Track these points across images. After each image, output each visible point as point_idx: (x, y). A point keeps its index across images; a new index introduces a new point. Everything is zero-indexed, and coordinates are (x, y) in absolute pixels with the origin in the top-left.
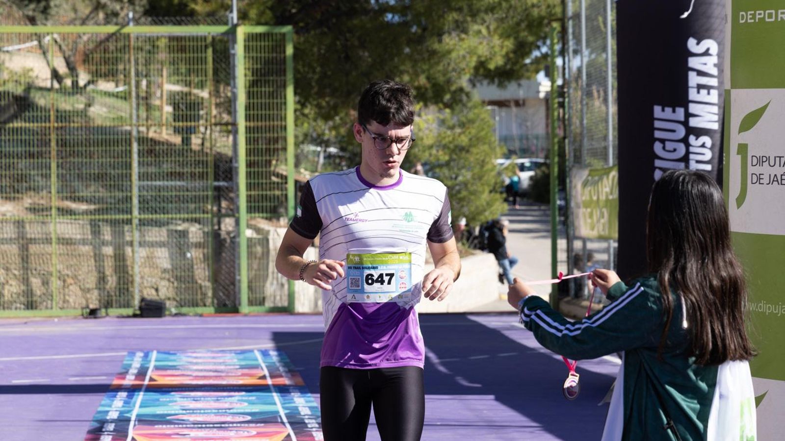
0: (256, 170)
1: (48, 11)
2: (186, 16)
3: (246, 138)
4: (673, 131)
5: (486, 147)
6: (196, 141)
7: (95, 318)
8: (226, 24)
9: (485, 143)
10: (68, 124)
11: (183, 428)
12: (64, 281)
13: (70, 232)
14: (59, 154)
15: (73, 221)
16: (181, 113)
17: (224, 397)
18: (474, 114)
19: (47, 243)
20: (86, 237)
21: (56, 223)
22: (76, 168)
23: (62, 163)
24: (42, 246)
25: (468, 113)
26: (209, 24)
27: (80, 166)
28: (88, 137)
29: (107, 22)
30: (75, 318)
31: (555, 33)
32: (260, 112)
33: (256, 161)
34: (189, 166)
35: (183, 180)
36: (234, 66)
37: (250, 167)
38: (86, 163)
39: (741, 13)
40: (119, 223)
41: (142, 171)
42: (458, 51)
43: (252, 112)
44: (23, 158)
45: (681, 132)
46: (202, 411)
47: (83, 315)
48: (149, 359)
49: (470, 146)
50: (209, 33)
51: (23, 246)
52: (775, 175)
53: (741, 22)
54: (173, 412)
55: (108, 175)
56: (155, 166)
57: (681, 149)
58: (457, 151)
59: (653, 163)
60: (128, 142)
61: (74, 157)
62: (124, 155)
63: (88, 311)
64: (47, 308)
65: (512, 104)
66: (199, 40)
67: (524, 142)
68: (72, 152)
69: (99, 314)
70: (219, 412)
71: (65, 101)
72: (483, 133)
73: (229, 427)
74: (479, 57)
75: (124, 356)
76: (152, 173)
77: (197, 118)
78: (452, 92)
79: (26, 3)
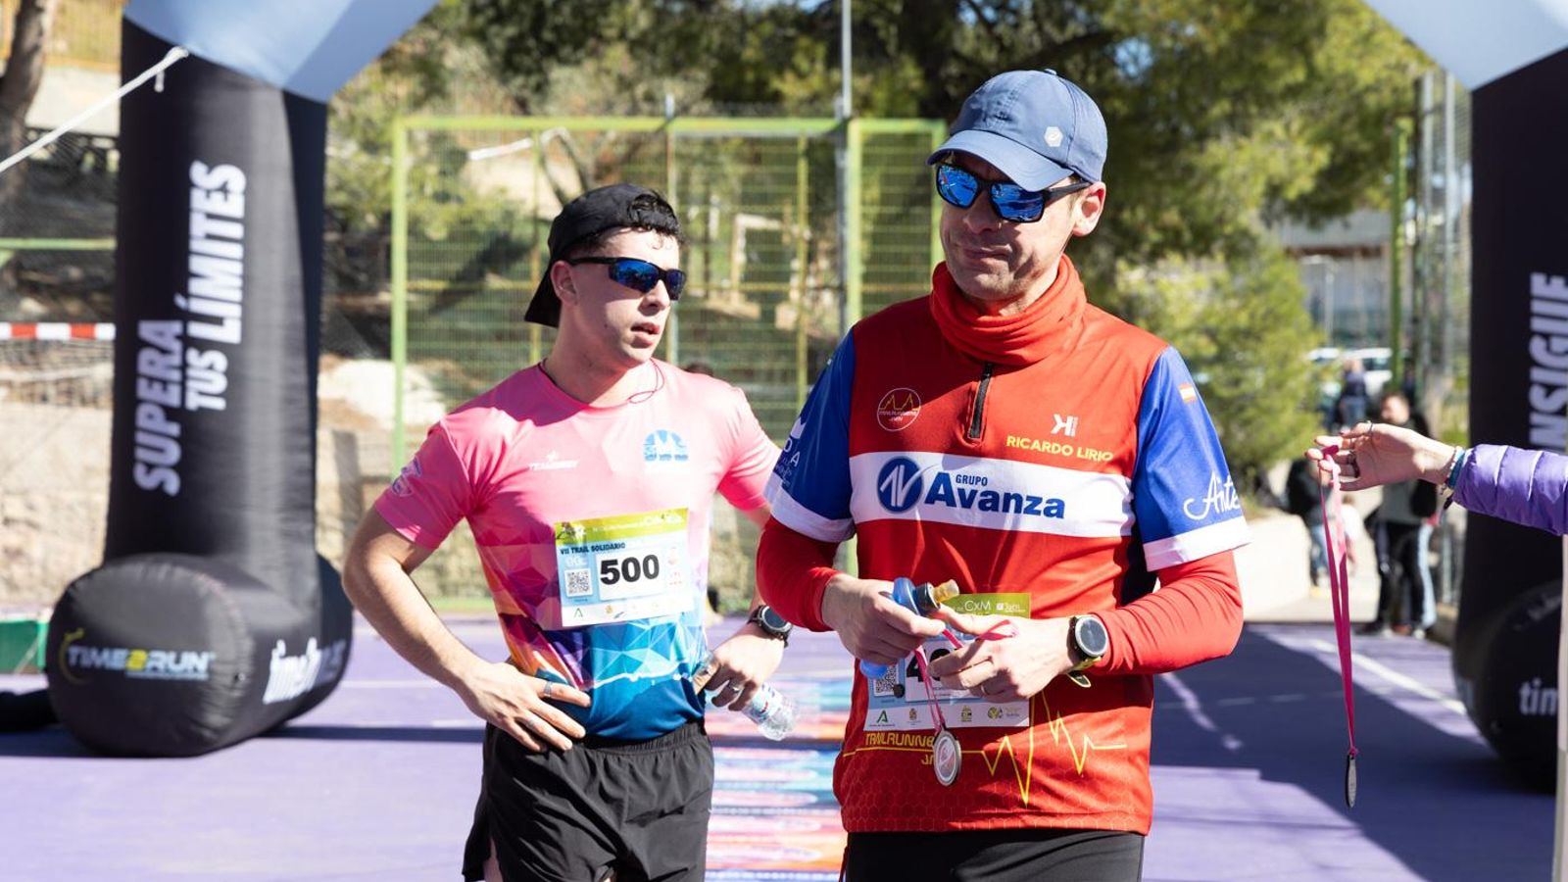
1: (548, 89)
2: (766, 101)
4: (1564, 319)
5: (1289, 332)
6: (785, 317)
8: (831, 115)
9: (1288, 325)
16: (753, 267)
17: (781, 761)
18: (1272, 273)
25: (1259, 270)
26: (802, 116)
29: (634, 111)
31: (1402, 138)
32: (886, 268)
34: (763, 358)
36: (843, 189)
42: (1233, 166)
43: (873, 268)
44: (486, 340)
50: (803, 132)
58: (1240, 338)
59: (1528, 374)
65: (1356, 253)
66: (785, 143)
67: (1374, 318)
72: (1284, 309)
74: (1271, 178)
77: (784, 277)
78: (1228, 237)
79: (509, 74)
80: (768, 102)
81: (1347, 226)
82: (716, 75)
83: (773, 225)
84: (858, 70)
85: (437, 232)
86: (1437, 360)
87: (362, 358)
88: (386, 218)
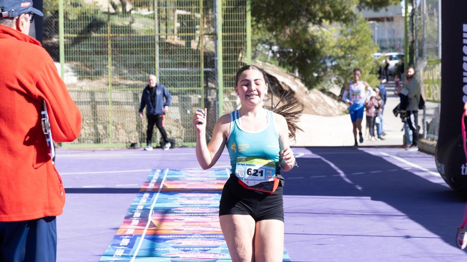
0: (229, 61)
3: (223, 42)
5: (367, 47)
6: (194, 45)
7: (134, 148)
9: (366, 44)
10: (118, 35)
11: (180, 216)
12: (116, 127)
13: (119, 98)
14: (113, 53)
15: (121, 92)
16: (184, 27)
17: (206, 197)
18: (360, 27)
19: (106, 104)
20: (129, 101)
21: (111, 93)
22: (123, 60)
23: (115, 58)
24: (103, 106)
25: (356, 26)
27: (125, 59)
28: (130, 42)
30: (122, 148)
32: (231, 27)
33: (229, 56)
34: (189, 59)
35: (186, 67)
37: (225, 60)
38: (129, 57)
41: (161, 62)
43: (226, 27)
44: (92, 54)
46: (192, 206)
47: (127, 147)
48: (164, 173)
49: (358, 46)
51: (92, 106)
54: (175, 206)
55: (142, 64)
56: (169, 59)
58: (350, 49)
59: (462, 58)
60: (153, 45)
61: (122, 54)
62: (151, 53)
63: (130, 144)
64: (105, 142)
65: (385, 20)
67: (392, 42)
68: (120, 52)
69: (136, 146)
70: (202, 206)
71: (119, 20)
72: (365, 39)
73: (207, 215)
75: (149, 172)
76: (167, 63)
77: (194, 31)
78: (346, 15)
81: (387, 10)
83: (189, 13)
85: (73, 17)
86: (421, 55)
88: (57, 12)
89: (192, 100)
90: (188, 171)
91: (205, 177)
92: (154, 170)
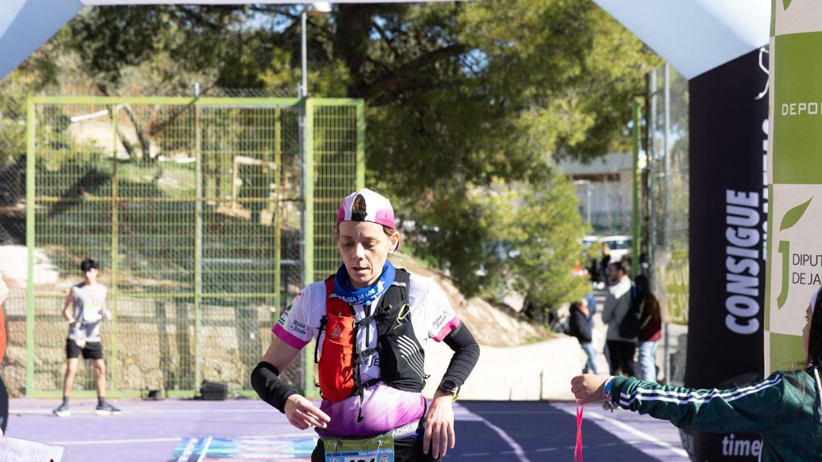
0: (324, 248)
1: (119, 80)
2: (255, 87)
3: (314, 214)
4: (747, 217)
5: (570, 226)
6: (266, 218)
7: (155, 400)
8: (295, 96)
9: (568, 221)
10: (130, 198)
12: (123, 361)
13: (131, 310)
14: (121, 230)
15: (134, 299)
16: (247, 187)
18: (558, 190)
20: (147, 315)
21: (116, 300)
22: (138, 244)
23: (124, 239)
25: (551, 189)
26: (277, 96)
27: (142, 242)
28: (151, 213)
29: (174, 93)
30: (134, 399)
31: (639, 109)
32: (329, 188)
33: (324, 239)
34: (255, 243)
35: (249, 257)
36: (303, 140)
37: (318, 245)
38: (148, 239)
39: (784, 105)
40: (181, 301)
41: (206, 247)
42: (537, 126)
43: (321, 188)
44: (84, 232)
45: (755, 218)
47: (142, 397)
48: (202, 445)
50: (278, 106)
52: (817, 275)
53: (784, 114)
55: (171, 251)
56: (220, 242)
57: (755, 237)
58: (540, 230)
59: (725, 250)
60: (192, 218)
61: (136, 233)
62: (188, 231)
63: (147, 392)
65: (605, 178)
66: (267, 112)
67: (617, 218)
68: (134, 228)
69: (158, 396)
72: (566, 211)
74: (559, 133)
75: (177, 442)
76: (216, 249)
77: (266, 193)
78: (533, 169)
79: (96, 71)
80: (256, 87)
81: (604, 161)
82: (223, 72)
83: (258, 162)
84: (311, 69)
85: (52, 166)
86: (661, 242)
87: (8, 244)
88: (24, 158)
89: (259, 315)
90: (246, 441)
91: (276, 453)
92: (186, 440)
